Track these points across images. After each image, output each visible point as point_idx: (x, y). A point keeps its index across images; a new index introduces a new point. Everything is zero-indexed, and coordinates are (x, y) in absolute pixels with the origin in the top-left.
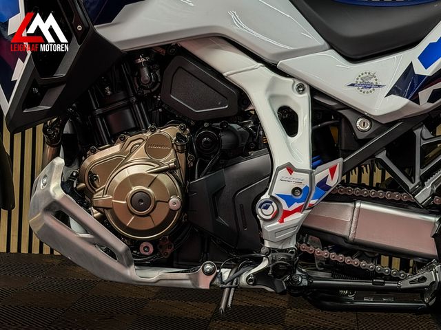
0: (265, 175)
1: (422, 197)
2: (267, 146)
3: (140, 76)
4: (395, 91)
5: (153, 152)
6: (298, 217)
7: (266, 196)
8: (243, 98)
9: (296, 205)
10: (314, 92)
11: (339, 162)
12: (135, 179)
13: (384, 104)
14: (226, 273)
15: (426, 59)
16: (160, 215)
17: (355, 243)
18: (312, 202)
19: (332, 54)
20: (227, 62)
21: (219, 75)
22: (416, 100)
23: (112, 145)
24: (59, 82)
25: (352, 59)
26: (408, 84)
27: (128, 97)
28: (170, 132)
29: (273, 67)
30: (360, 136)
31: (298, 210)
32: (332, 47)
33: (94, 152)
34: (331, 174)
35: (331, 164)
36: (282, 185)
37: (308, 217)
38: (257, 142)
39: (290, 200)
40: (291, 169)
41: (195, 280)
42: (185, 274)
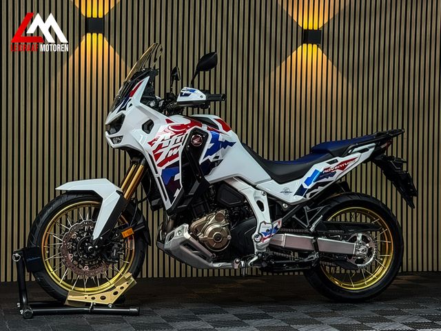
0: (254, 225)
1: (312, 229)
2: (254, 215)
3: (210, 192)
4: (298, 193)
5: (218, 220)
6: (269, 239)
7: (256, 233)
8: (244, 197)
9: (268, 236)
10: (269, 195)
11: (281, 219)
12: (215, 230)
13: (293, 199)
14: (243, 263)
15: (307, 182)
16: (224, 242)
17: (285, 248)
18: (273, 234)
19: (273, 181)
20: (239, 186)
21: (236, 190)
22: (305, 196)
23: (201, 218)
24: (191, 196)
25: (280, 183)
26: (301, 191)
27: (203, 200)
28: (222, 212)
29: (254, 187)
30: (284, 210)
31: (269, 237)
32: (272, 178)
33: (195, 221)
34: (278, 224)
35: (278, 220)
36: (262, 229)
37: (271, 240)
38: (251, 214)
40: (265, 223)
41: (233, 265)
42: (230, 264)
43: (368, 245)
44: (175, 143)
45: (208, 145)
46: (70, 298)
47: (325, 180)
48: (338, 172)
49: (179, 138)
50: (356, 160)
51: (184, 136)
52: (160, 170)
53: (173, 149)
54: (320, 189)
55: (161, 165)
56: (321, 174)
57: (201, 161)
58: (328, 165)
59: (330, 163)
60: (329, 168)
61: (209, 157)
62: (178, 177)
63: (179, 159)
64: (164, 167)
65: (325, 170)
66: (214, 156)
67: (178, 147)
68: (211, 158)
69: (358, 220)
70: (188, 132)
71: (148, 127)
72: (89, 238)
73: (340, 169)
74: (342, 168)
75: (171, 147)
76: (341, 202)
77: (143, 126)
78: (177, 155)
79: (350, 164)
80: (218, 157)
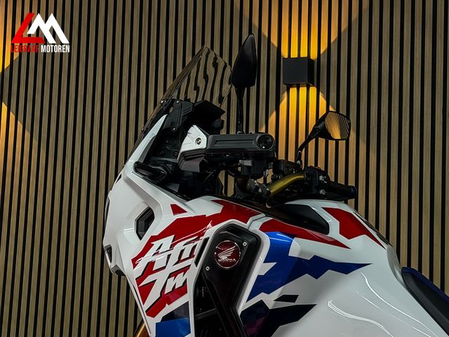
44: (179, 261)
45: (261, 267)
49: (188, 248)
51: (199, 243)
55: (152, 312)
57: (243, 305)
61: (262, 297)
63: (188, 298)
64: (159, 318)
66: (277, 293)
67: (185, 270)
68: (270, 300)
70: (211, 231)
75: (171, 268)
77: (138, 221)
80: (293, 298)
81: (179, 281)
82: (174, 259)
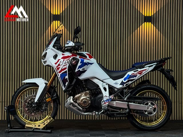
0: (102, 97)
1: (125, 99)
2: (102, 93)
3: (83, 83)
4: (120, 84)
5: (86, 95)
6: (108, 103)
7: (103, 101)
8: (98, 86)
9: (107, 102)
10: (109, 85)
11: (113, 95)
12: (84, 99)
13: (119, 86)
14: (97, 113)
15: (125, 80)
16: (88, 104)
17: (116, 107)
18: (110, 101)
19: (111, 79)
20: (95, 81)
21: (94, 83)
22: (123, 85)
23: (79, 94)
24: (73, 85)
25: (114, 80)
26: (122, 83)
27: (81, 87)
28: (88, 92)
29: (102, 81)
30: (116, 91)
31: (108, 102)
32: (111, 78)
33: (76, 95)
34: (112, 97)
35: (112, 95)
36: (105, 99)
37: (109, 103)
38: (101, 93)
39: (106, 101)
40: (106, 96)
41: (92, 114)
42: (91, 113)
43: (153, 106)
44: (65, 63)
45: (79, 64)
46: (27, 125)
47: (132, 78)
48: (138, 75)
49: (67, 61)
50: (147, 70)
51: (69, 60)
52: (59, 74)
53: (64, 66)
54: (130, 82)
55: (60, 72)
56: (131, 76)
57: (76, 71)
58: (134, 72)
59: (134, 71)
60: (134, 74)
61: (80, 69)
62: (67, 77)
63: (67, 70)
64: (61, 73)
65: (132, 74)
66: (82, 68)
67: (66, 65)
68: (81, 69)
69: (152, 96)
70: (71, 59)
71: (55, 57)
72: (34, 102)
73: (139, 74)
74: (140, 74)
75: (63, 65)
76: (142, 88)
77: (54, 56)
78: (66, 68)
79: (144, 72)
80: (84, 69)
81: (65, 67)
82: (64, 63)
